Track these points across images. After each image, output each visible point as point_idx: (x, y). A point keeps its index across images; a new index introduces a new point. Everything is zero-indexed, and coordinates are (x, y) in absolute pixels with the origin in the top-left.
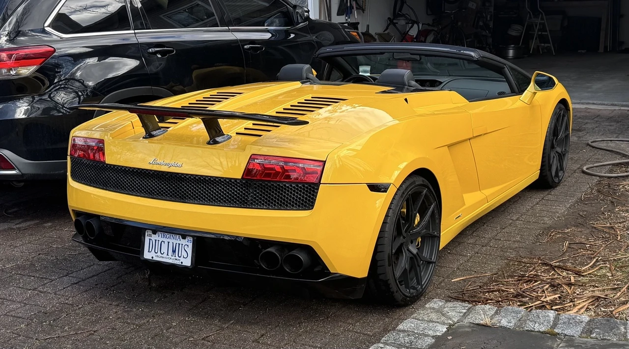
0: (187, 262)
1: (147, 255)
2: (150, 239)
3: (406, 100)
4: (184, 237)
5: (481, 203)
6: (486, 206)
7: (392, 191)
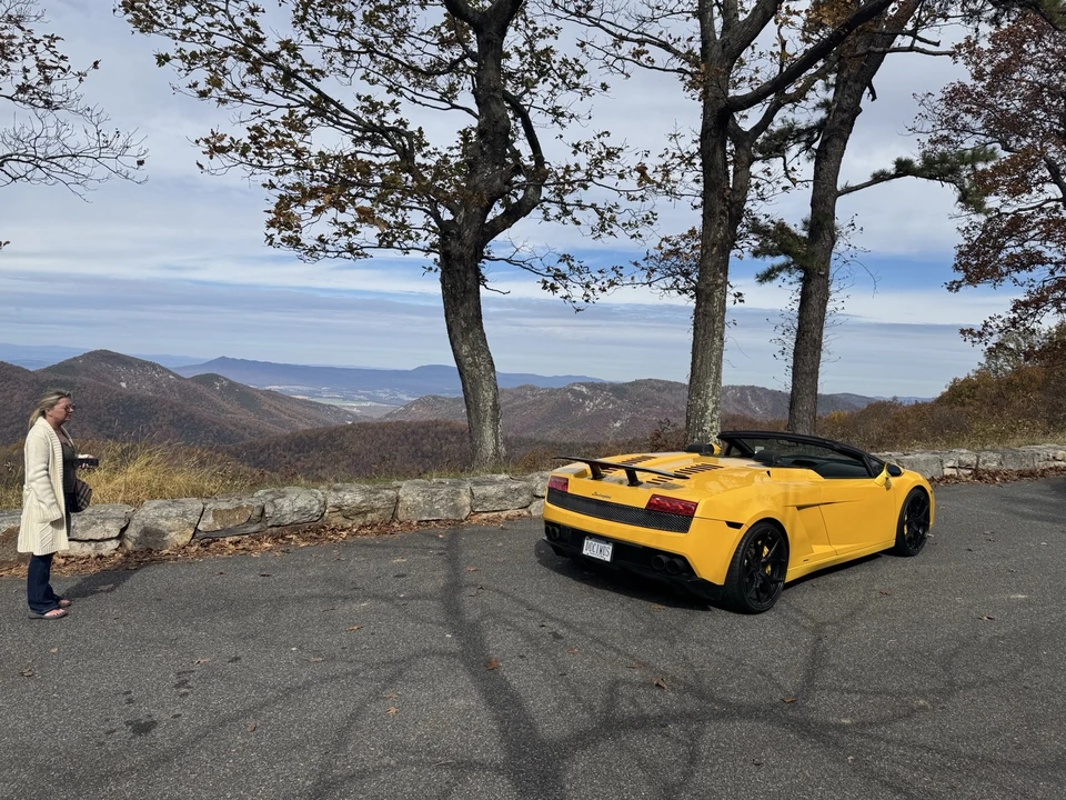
0: (608, 559)
1: (585, 552)
2: (587, 542)
3: (768, 472)
4: (608, 543)
5: (830, 554)
6: (835, 557)
7: (744, 529)
